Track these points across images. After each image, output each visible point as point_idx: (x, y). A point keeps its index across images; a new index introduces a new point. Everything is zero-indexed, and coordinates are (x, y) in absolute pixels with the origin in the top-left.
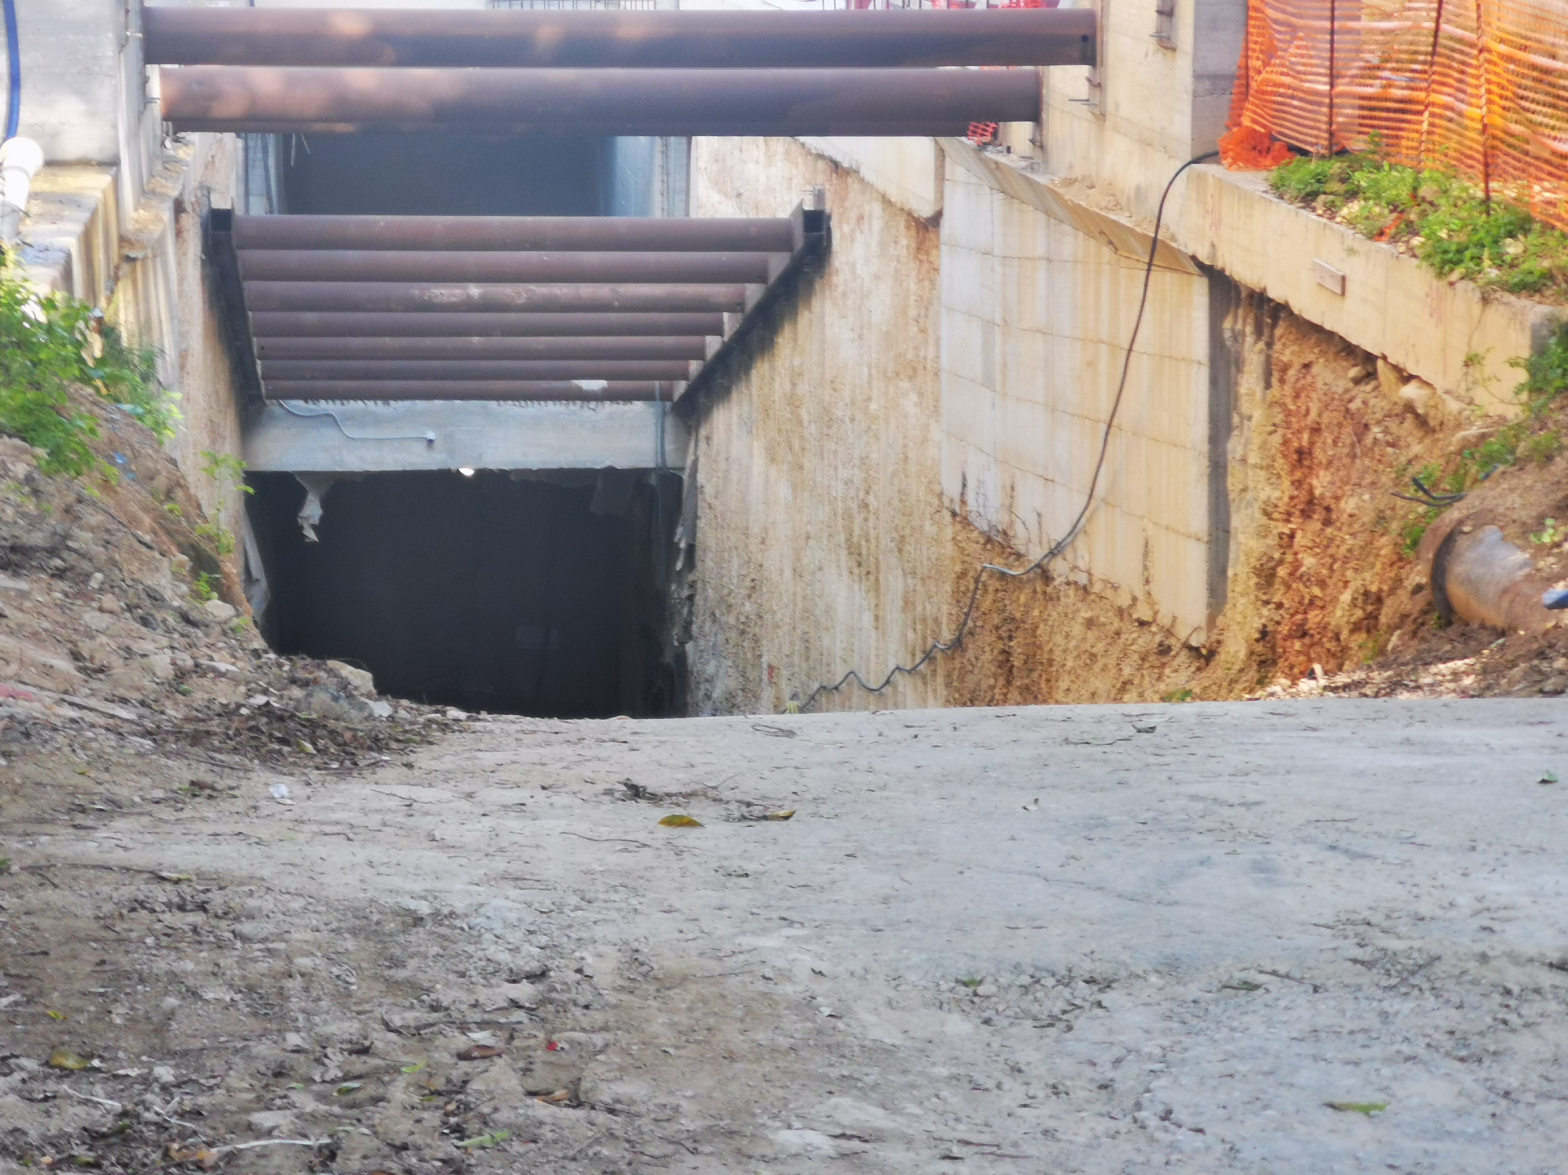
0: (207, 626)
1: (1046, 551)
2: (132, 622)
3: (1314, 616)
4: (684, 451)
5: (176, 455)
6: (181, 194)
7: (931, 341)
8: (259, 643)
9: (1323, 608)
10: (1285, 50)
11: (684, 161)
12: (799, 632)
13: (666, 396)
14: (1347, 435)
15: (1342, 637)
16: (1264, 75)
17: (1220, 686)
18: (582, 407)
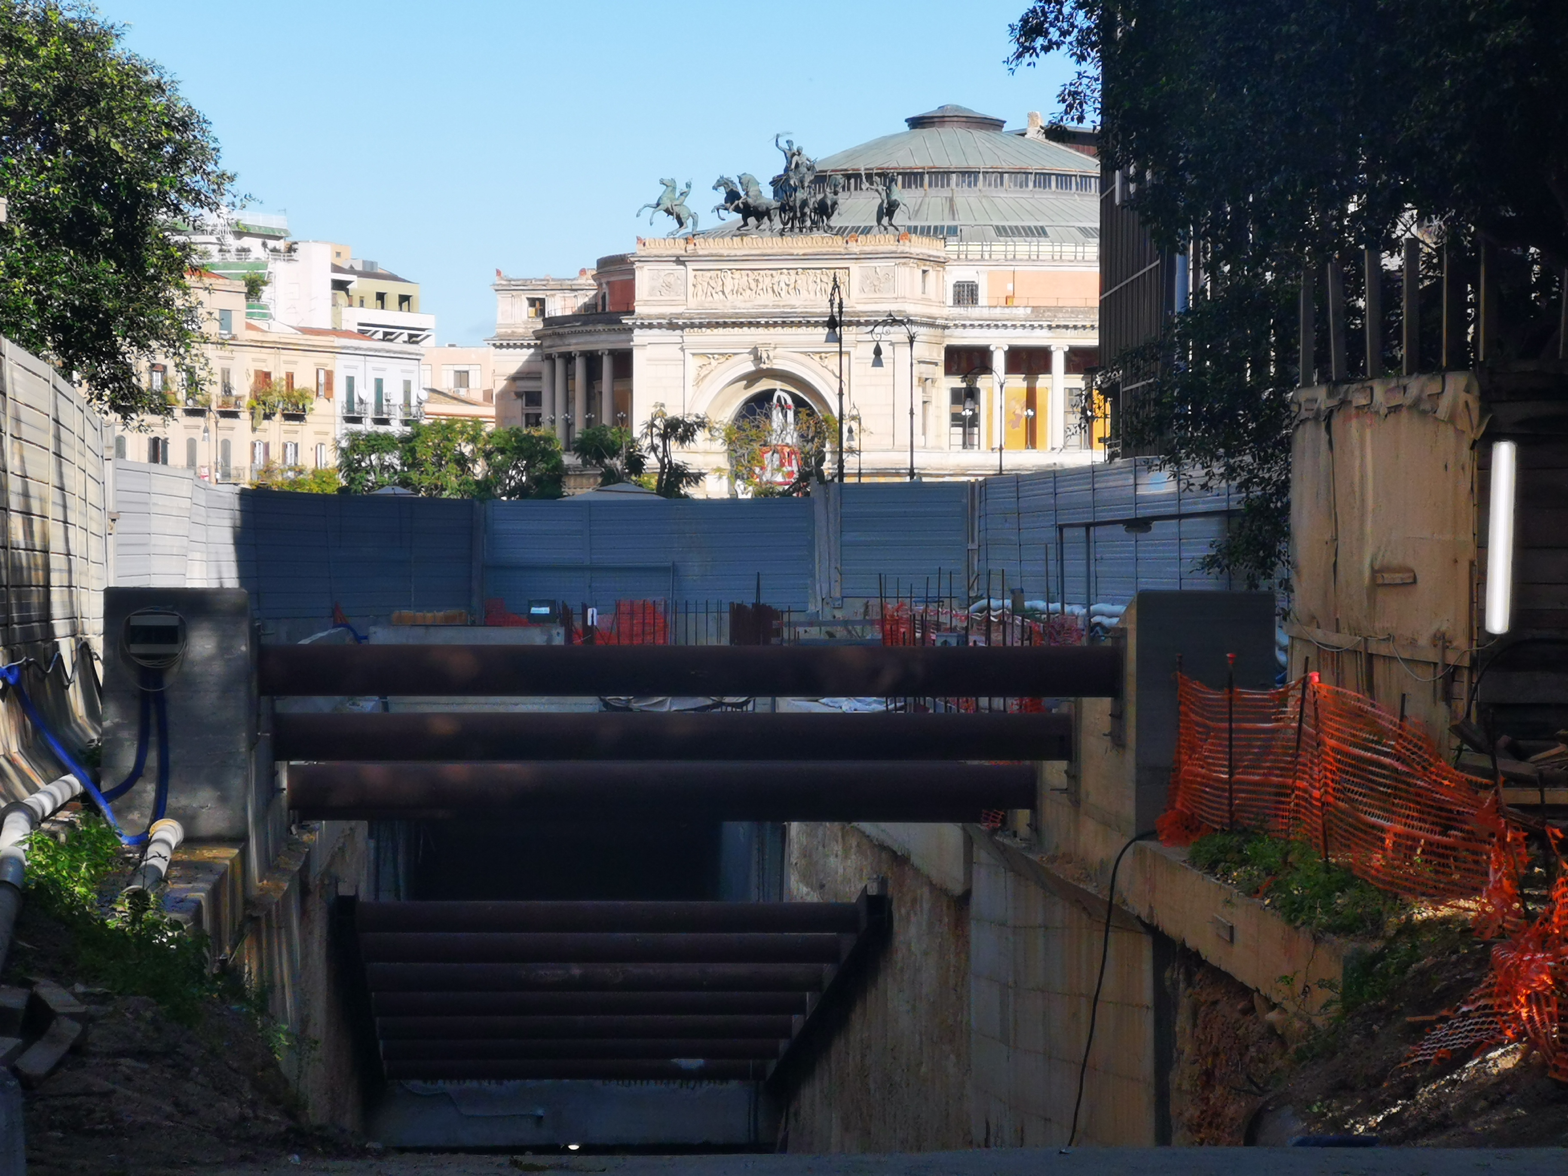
4: (774, 1129)
7: (965, 1007)
10: (1202, 747)
11: (779, 857)
13: (759, 1074)
14: (1235, 1056)
16: (1188, 767)
18: (681, 1086)
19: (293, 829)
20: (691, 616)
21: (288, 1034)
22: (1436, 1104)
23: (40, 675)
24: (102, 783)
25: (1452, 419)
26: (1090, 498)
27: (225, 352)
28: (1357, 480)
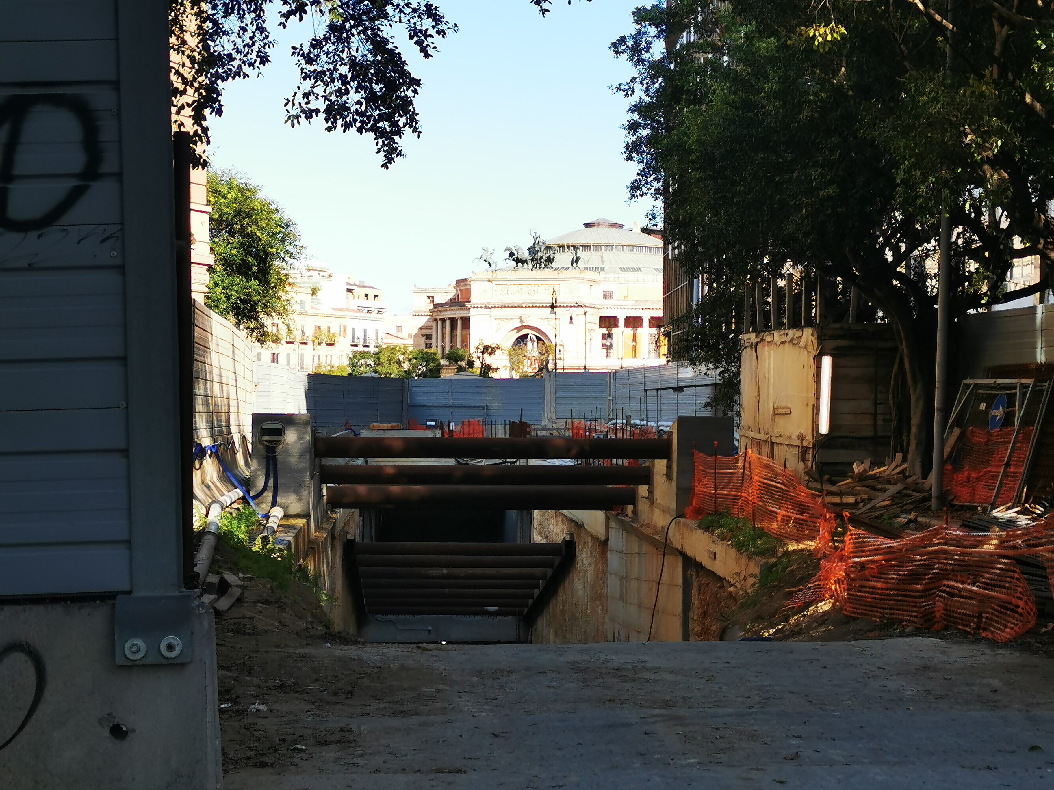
4: (527, 635)
6: (334, 531)
7: (605, 586)
10: (704, 480)
13: (520, 613)
14: (716, 606)
16: (698, 488)
18: (488, 619)
19: (329, 512)
20: (494, 426)
21: (326, 595)
22: (797, 624)
23: (226, 449)
24: (251, 492)
25: (806, 347)
26: (659, 379)
27: (302, 317)
28: (767, 371)
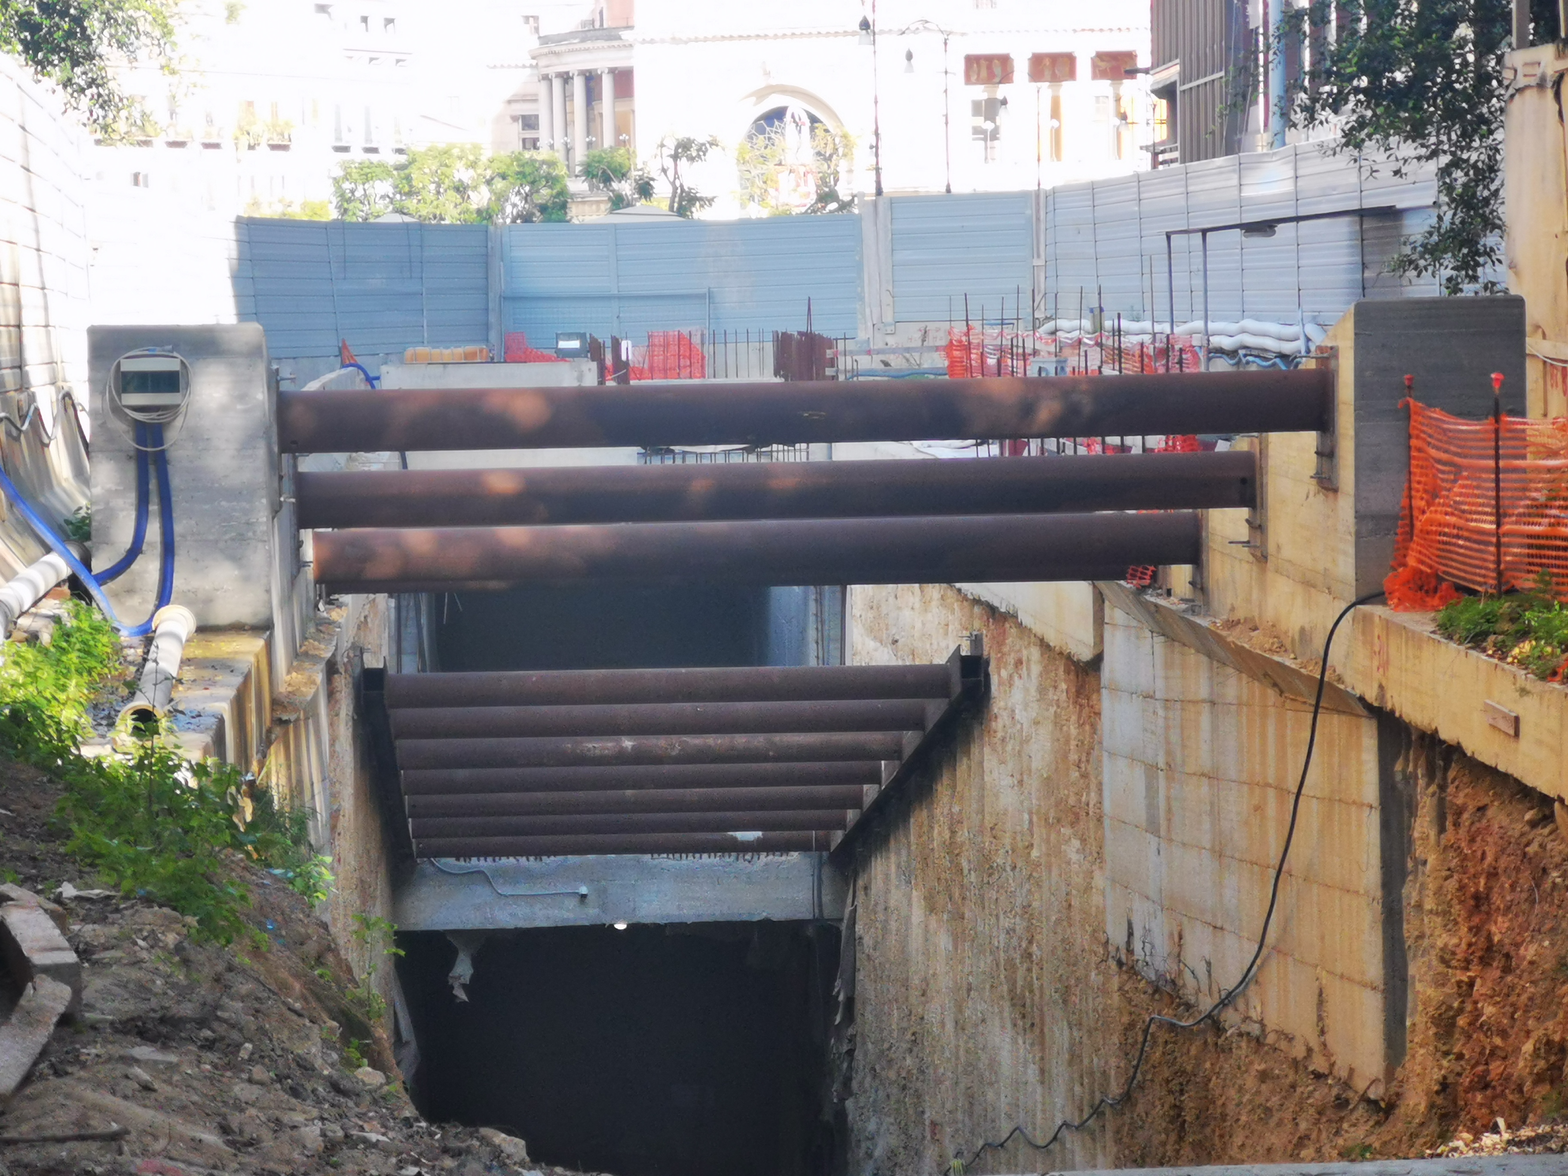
0: (358, 1095)
1: (1217, 1001)
2: (281, 1093)
3: (1496, 1067)
4: (840, 900)
5: (326, 918)
6: (334, 655)
7: (1093, 787)
8: (409, 1111)
9: (1505, 1058)
10: (1449, 490)
11: (839, 609)
12: (962, 1086)
13: (823, 845)
14: (1525, 880)
15: (1525, 1089)
16: (1427, 515)
17: (1400, 1141)
18: (737, 859)
19: (321, 606)
20: (731, 347)
23: (14, 432)
24: (94, 562)
26: (1183, 203)
